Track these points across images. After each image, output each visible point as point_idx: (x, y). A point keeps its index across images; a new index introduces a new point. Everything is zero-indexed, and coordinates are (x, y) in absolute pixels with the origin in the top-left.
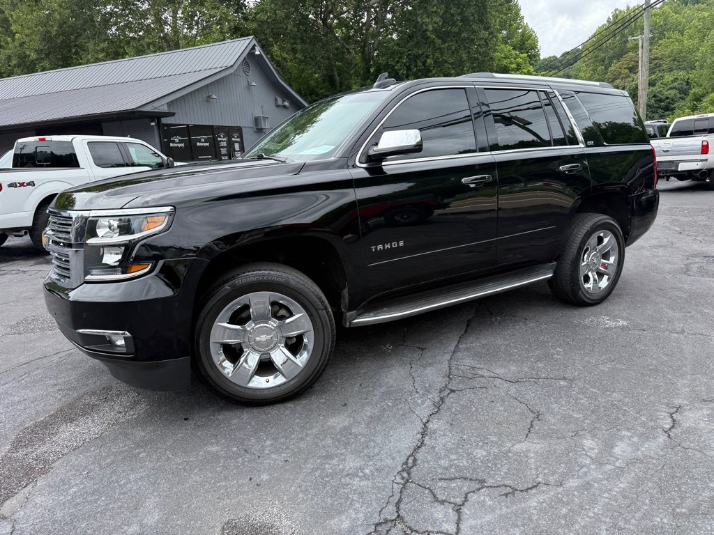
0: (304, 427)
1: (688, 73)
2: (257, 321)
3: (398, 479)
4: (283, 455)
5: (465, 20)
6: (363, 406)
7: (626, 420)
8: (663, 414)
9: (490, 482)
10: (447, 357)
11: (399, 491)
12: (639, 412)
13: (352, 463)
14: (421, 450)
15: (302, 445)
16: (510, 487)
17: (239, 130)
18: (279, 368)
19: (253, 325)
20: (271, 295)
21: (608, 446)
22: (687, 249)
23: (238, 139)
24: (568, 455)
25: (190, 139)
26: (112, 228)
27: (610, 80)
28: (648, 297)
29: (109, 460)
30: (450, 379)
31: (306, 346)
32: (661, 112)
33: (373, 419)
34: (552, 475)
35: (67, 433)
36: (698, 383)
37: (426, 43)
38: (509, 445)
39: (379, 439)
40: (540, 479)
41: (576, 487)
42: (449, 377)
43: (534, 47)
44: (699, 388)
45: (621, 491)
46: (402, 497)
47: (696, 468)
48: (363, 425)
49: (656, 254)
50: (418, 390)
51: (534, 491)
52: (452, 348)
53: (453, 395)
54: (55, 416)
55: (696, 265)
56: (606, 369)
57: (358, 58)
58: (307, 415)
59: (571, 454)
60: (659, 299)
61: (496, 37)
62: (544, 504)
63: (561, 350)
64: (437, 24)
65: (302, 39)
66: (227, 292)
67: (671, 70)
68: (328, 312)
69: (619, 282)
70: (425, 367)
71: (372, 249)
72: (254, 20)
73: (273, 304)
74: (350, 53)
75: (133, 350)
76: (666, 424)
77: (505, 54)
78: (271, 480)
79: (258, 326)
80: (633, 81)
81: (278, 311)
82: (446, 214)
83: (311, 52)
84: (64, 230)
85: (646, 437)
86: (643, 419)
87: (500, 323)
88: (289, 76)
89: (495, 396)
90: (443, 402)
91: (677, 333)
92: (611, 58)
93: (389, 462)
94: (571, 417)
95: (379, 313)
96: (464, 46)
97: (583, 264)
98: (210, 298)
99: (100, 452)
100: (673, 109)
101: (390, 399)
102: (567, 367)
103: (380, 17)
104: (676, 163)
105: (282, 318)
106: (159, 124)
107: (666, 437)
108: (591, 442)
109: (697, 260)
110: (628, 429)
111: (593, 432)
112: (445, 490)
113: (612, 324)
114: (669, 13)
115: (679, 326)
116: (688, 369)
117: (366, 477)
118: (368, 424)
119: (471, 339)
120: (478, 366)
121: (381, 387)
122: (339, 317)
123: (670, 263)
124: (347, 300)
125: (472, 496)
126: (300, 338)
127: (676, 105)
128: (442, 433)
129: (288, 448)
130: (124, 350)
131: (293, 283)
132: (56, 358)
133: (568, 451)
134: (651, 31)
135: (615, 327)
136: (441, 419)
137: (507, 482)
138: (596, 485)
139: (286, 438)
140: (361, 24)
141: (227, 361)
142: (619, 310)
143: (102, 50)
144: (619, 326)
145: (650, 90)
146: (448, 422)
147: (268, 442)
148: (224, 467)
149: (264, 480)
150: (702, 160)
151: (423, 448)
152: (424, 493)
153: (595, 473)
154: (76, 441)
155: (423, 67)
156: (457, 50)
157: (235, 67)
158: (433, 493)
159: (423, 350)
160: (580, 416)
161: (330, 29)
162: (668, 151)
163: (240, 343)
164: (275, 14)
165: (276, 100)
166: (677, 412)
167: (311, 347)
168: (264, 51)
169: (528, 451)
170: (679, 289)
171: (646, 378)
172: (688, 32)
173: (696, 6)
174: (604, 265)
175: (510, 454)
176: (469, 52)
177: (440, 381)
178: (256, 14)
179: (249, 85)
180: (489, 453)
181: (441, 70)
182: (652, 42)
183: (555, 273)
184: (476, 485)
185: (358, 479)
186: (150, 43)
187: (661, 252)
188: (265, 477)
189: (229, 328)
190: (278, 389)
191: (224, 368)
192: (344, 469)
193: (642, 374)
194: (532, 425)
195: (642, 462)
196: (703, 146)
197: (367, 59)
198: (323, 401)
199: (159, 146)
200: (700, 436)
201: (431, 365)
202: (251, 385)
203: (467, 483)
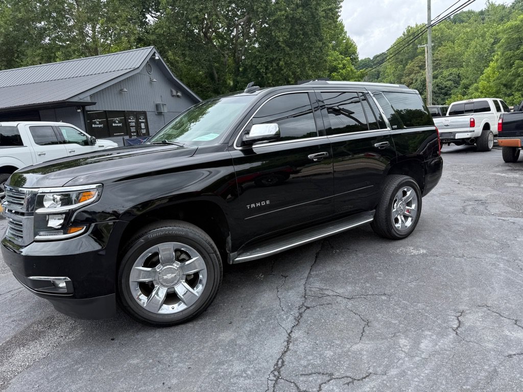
0: (201, 341)
1: (459, 69)
2: (164, 264)
3: (272, 377)
4: (187, 364)
5: (305, 34)
6: (244, 323)
7: (428, 323)
8: (452, 317)
9: (337, 375)
10: (303, 282)
11: (273, 386)
12: (436, 317)
13: (238, 367)
14: (287, 354)
15: (201, 355)
16: (350, 377)
17: (144, 114)
18: (182, 298)
19: (162, 267)
20: (174, 244)
21: (416, 343)
22: (463, 195)
23: (144, 121)
24: (389, 351)
25: (107, 120)
26: (56, 200)
27: (407, 75)
28: (439, 232)
29: (54, 375)
30: (306, 298)
31: (201, 280)
32: (442, 96)
33: (252, 333)
34: (379, 367)
35: (20, 355)
36: (474, 293)
37: (279, 50)
38: (348, 346)
39: (257, 348)
40: (370, 371)
41: (396, 374)
42: (305, 297)
43: (354, 53)
44: (475, 297)
45: (426, 376)
46: (275, 390)
47: (475, 356)
48: (245, 338)
49: (443, 199)
50: (283, 309)
51: (367, 379)
52: (306, 275)
53: (308, 311)
54: (10, 342)
55: (470, 207)
56: (413, 286)
57: (231, 61)
58: (203, 332)
59: (391, 351)
60: (446, 233)
61: (328, 46)
62: (375, 389)
63: (382, 273)
64: (286, 37)
65: (189, 47)
66: (141, 244)
67: (448, 67)
68: (217, 255)
69: (419, 221)
70: (287, 290)
71: (247, 207)
72: (153, 33)
73: (176, 251)
74: (225, 57)
75: (72, 290)
76: (454, 324)
77: (334, 58)
78: (179, 384)
79: (165, 268)
80: (422, 75)
81: (180, 256)
82: (298, 177)
83: (196, 56)
84: (17, 202)
85: (441, 335)
86: (439, 321)
87: (339, 254)
88: (180, 73)
89: (337, 310)
90: (301, 316)
91: (459, 257)
92: (407, 60)
93: (265, 364)
94: (390, 323)
95: (254, 252)
96: (306, 52)
97: (394, 210)
98: (129, 249)
99: (48, 369)
100: (450, 94)
101: (263, 317)
102: (386, 286)
103: (245, 31)
104: (454, 134)
105: (183, 261)
106: (84, 111)
107: (455, 335)
108: (404, 340)
109: (471, 203)
110: (429, 330)
111: (406, 332)
112: (305, 383)
113: (415, 252)
114: (444, 29)
115: (460, 252)
116: (467, 284)
117: (248, 377)
118: (248, 337)
119: (320, 267)
120: (325, 288)
121: (257, 307)
122: (225, 256)
123: (453, 206)
124: (230, 245)
125: (325, 386)
126: (196, 275)
127: (452, 91)
128: (301, 340)
129: (190, 358)
130: (66, 291)
131: (191, 235)
132: (9, 296)
133: (389, 348)
134: (433, 42)
135: (418, 255)
136: (300, 330)
137: (348, 374)
138: (409, 372)
139: (189, 351)
140: (232, 36)
141: (142, 295)
142: (420, 242)
143: (38, 55)
144: (421, 254)
145: (434, 82)
146: (305, 332)
147: (176, 355)
148: (143, 375)
149: (174, 383)
150: (471, 132)
151: (289, 352)
152: (290, 386)
153: (408, 364)
154: (28, 361)
155: (277, 67)
156: (301, 55)
157: (141, 68)
158: (296, 386)
159: (285, 277)
160: (397, 322)
161: (210, 40)
162: (448, 125)
163: (152, 281)
164: (170, 30)
165: (172, 91)
166: (461, 315)
167: (204, 281)
168: (161, 56)
169: (362, 350)
170: (459, 225)
171: (440, 291)
172: (457, 42)
173: (462, 24)
174: (408, 211)
175: (349, 353)
176: (309, 57)
177: (298, 301)
178: (155, 29)
179: (151, 81)
180: (335, 353)
181: (290, 69)
182: (433, 48)
183: (375, 217)
184: (326, 378)
185: (243, 379)
186: (75, 50)
187: (446, 198)
188: (174, 381)
189: (143, 271)
190: (181, 314)
191: (140, 300)
192: (232, 372)
193: (437, 288)
194: (364, 330)
195: (439, 354)
196: (471, 122)
197: (237, 61)
198: (215, 320)
199: (83, 126)
200: (477, 332)
201: (291, 289)
202: (161, 312)
203: (320, 377)
